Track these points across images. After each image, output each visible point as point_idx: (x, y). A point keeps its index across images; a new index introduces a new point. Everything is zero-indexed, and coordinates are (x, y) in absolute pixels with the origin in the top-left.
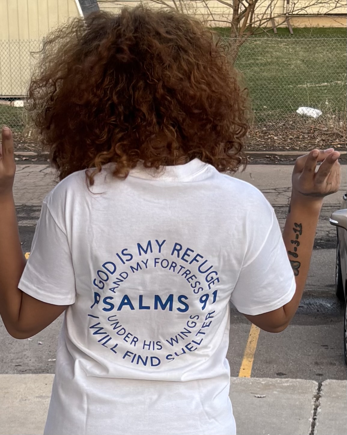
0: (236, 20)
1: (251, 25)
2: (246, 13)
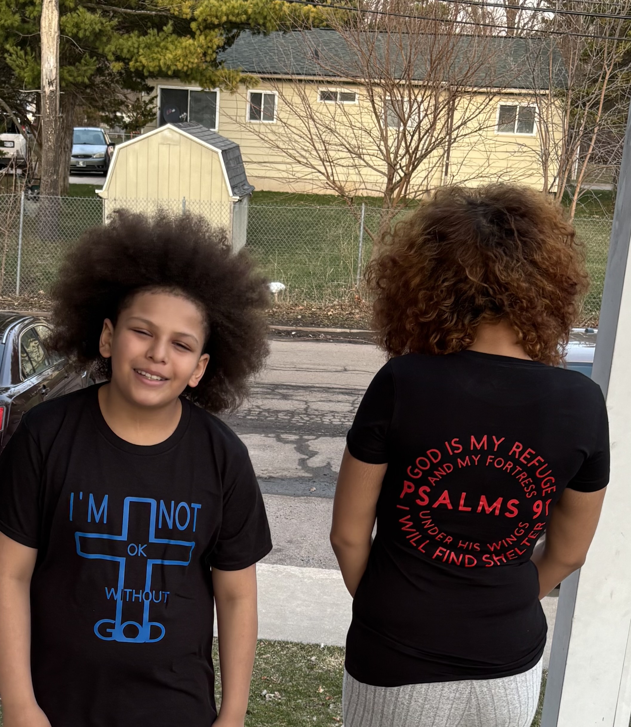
0: (390, 190)
1: (405, 196)
2: (402, 183)
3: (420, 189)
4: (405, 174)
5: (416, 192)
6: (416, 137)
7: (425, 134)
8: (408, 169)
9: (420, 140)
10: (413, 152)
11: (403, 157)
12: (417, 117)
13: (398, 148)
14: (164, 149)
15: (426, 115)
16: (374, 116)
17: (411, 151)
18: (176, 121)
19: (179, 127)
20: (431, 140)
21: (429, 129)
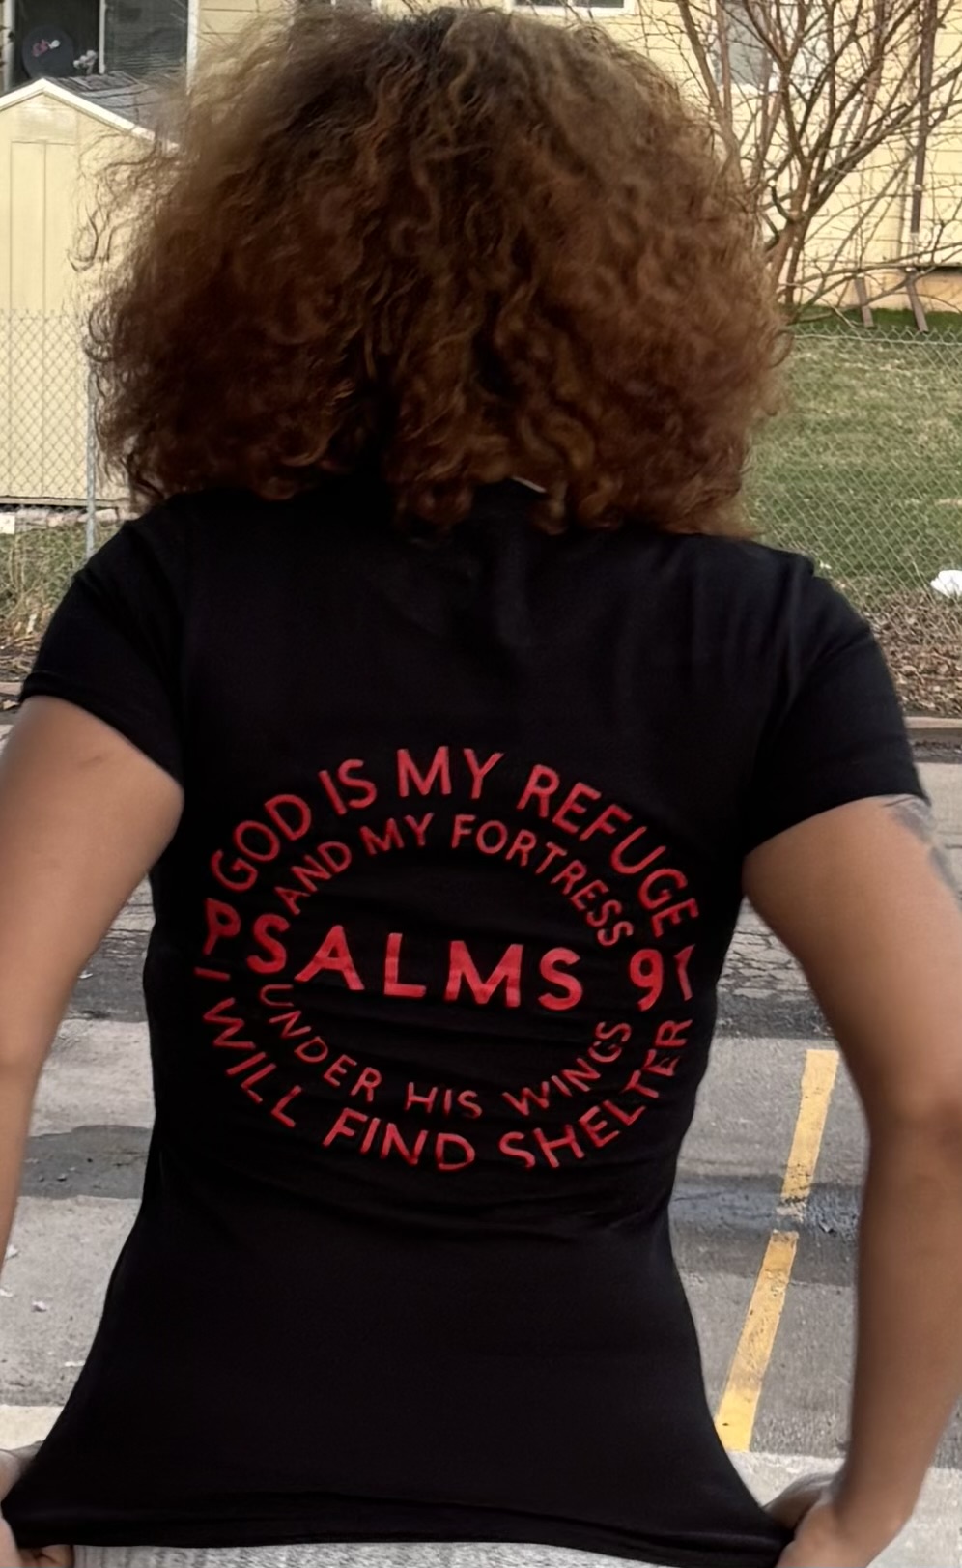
1: (789, 290)
2: (779, 248)
3: (838, 267)
4: (790, 222)
5: (824, 276)
6: (821, 107)
7: (851, 95)
8: (797, 203)
9: (834, 114)
10: (813, 154)
11: (780, 171)
12: (822, 45)
13: (765, 140)
14: (27, 155)
15: (853, 37)
16: (686, 42)
17: (806, 151)
18: (63, 71)
19: (76, 89)
20: (867, 115)
21: (862, 81)
